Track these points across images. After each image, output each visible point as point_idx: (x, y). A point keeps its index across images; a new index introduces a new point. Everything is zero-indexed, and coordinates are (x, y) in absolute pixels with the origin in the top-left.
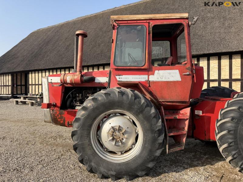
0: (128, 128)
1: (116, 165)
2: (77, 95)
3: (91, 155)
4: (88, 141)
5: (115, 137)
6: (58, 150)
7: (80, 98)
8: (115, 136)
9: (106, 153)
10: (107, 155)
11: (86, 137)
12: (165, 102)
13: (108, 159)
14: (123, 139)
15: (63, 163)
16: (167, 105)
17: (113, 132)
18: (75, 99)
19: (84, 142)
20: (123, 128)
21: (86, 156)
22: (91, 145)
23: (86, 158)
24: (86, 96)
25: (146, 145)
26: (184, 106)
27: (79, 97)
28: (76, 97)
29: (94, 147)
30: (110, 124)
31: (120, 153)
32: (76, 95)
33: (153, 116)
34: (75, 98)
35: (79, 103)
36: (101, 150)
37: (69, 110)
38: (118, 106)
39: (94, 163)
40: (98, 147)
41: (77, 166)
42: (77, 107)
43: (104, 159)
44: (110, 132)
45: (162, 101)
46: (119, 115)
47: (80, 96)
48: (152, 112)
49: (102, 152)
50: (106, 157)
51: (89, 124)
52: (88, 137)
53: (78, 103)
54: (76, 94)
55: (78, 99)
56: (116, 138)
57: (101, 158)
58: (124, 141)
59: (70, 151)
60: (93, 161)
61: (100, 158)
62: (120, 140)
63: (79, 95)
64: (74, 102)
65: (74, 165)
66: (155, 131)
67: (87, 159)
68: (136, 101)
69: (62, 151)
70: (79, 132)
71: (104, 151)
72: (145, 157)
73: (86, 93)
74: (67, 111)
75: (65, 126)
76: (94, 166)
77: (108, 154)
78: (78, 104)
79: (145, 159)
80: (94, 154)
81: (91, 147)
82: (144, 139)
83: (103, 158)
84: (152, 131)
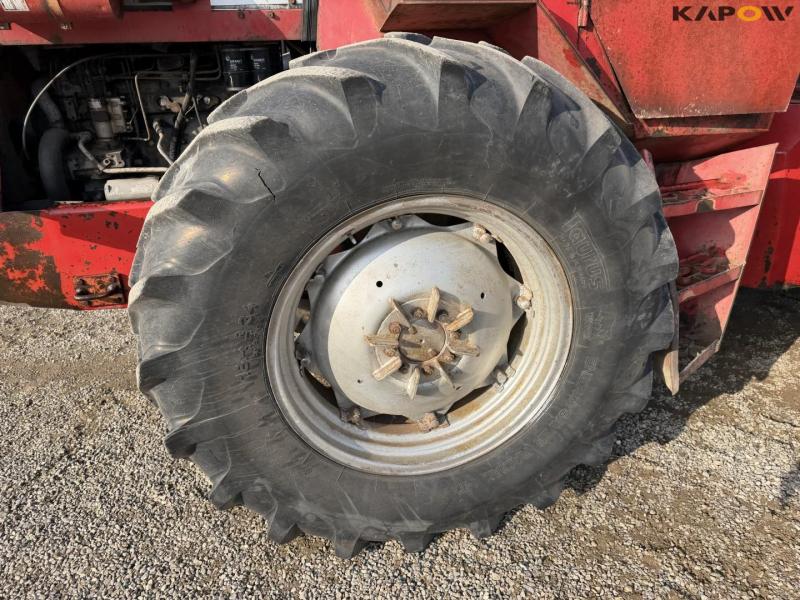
0: (482, 296)
1: (428, 484)
2: (96, 105)
3: (290, 464)
4: (256, 400)
5: (412, 354)
6: (50, 404)
7: (121, 123)
8: (413, 345)
9: (360, 432)
10: (368, 440)
11: (244, 384)
12: (671, 122)
13: (381, 465)
14: (455, 357)
15: (103, 485)
16: (667, 139)
17: (403, 330)
18: (84, 136)
19: (235, 411)
20: (460, 298)
21: (258, 480)
22: (282, 417)
23: (258, 489)
24: (152, 109)
25: (584, 372)
26: (722, 143)
27: (109, 118)
28: (87, 119)
29: (298, 421)
30: (379, 284)
31: (429, 419)
32: (89, 108)
33: (642, 214)
34: (83, 129)
35: (123, 156)
36: (333, 427)
37: (69, 208)
38: (441, 174)
39: (309, 499)
40: (316, 412)
41: (187, 493)
42: (110, 183)
43: (361, 472)
44: (383, 331)
45: (646, 120)
46: (423, 223)
47: (118, 110)
48: (639, 196)
49: (343, 432)
50: (367, 456)
51: (249, 305)
52: (254, 377)
53: (116, 156)
54: (87, 99)
55: (103, 130)
56: (414, 357)
57: (346, 467)
58: (460, 365)
59: (116, 402)
60: (302, 495)
61: (341, 470)
62: (442, 364)
63: (105, 104)
64: (90, 157)
65: (171, 486)
66: (640, 298)
67: (264, 490)
68: (555, 125)
69: (69, 405)
70: (189, 361)
71: (347, 427)
72: (572, 426)
73: (154, 88)
74: (54, 218)
75: (64, 305)
76: (309, 517)
77: (372, 434)
78: (111, 165)
79: (575, 438)
80: (303, 459)
81: (280, 424)
82: (577, 345)
83: (354, 465)
84: (627, 299)
